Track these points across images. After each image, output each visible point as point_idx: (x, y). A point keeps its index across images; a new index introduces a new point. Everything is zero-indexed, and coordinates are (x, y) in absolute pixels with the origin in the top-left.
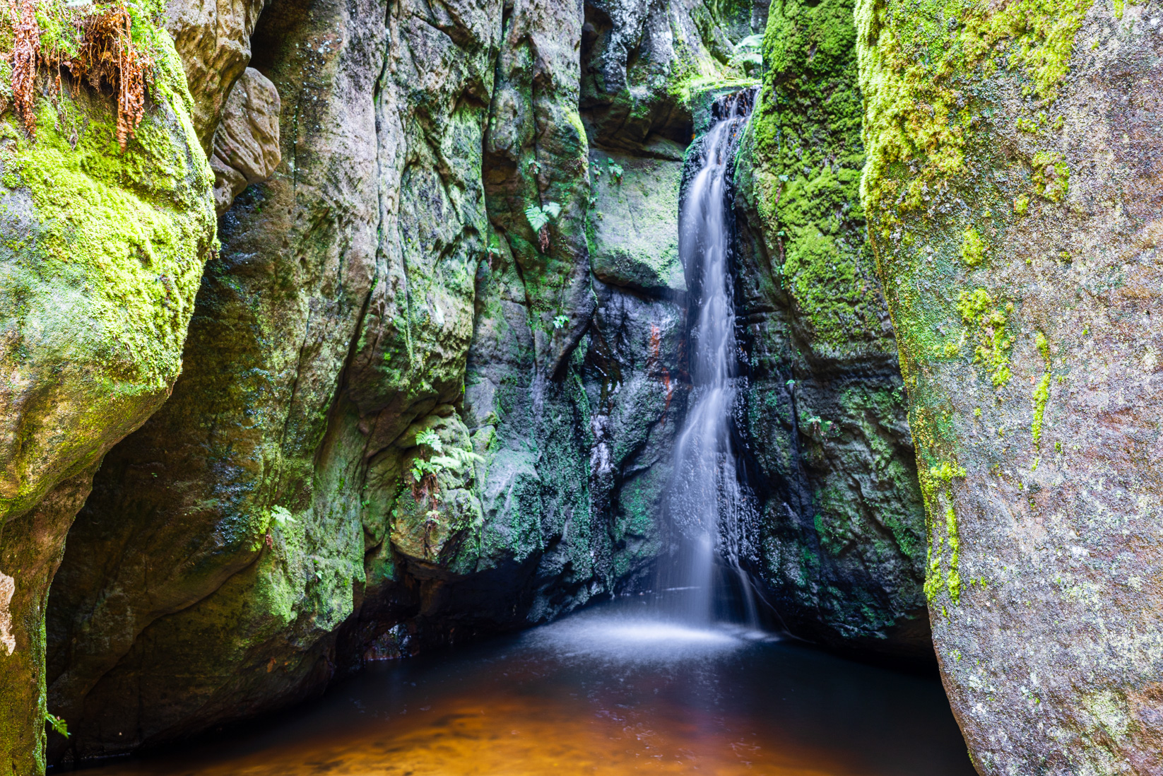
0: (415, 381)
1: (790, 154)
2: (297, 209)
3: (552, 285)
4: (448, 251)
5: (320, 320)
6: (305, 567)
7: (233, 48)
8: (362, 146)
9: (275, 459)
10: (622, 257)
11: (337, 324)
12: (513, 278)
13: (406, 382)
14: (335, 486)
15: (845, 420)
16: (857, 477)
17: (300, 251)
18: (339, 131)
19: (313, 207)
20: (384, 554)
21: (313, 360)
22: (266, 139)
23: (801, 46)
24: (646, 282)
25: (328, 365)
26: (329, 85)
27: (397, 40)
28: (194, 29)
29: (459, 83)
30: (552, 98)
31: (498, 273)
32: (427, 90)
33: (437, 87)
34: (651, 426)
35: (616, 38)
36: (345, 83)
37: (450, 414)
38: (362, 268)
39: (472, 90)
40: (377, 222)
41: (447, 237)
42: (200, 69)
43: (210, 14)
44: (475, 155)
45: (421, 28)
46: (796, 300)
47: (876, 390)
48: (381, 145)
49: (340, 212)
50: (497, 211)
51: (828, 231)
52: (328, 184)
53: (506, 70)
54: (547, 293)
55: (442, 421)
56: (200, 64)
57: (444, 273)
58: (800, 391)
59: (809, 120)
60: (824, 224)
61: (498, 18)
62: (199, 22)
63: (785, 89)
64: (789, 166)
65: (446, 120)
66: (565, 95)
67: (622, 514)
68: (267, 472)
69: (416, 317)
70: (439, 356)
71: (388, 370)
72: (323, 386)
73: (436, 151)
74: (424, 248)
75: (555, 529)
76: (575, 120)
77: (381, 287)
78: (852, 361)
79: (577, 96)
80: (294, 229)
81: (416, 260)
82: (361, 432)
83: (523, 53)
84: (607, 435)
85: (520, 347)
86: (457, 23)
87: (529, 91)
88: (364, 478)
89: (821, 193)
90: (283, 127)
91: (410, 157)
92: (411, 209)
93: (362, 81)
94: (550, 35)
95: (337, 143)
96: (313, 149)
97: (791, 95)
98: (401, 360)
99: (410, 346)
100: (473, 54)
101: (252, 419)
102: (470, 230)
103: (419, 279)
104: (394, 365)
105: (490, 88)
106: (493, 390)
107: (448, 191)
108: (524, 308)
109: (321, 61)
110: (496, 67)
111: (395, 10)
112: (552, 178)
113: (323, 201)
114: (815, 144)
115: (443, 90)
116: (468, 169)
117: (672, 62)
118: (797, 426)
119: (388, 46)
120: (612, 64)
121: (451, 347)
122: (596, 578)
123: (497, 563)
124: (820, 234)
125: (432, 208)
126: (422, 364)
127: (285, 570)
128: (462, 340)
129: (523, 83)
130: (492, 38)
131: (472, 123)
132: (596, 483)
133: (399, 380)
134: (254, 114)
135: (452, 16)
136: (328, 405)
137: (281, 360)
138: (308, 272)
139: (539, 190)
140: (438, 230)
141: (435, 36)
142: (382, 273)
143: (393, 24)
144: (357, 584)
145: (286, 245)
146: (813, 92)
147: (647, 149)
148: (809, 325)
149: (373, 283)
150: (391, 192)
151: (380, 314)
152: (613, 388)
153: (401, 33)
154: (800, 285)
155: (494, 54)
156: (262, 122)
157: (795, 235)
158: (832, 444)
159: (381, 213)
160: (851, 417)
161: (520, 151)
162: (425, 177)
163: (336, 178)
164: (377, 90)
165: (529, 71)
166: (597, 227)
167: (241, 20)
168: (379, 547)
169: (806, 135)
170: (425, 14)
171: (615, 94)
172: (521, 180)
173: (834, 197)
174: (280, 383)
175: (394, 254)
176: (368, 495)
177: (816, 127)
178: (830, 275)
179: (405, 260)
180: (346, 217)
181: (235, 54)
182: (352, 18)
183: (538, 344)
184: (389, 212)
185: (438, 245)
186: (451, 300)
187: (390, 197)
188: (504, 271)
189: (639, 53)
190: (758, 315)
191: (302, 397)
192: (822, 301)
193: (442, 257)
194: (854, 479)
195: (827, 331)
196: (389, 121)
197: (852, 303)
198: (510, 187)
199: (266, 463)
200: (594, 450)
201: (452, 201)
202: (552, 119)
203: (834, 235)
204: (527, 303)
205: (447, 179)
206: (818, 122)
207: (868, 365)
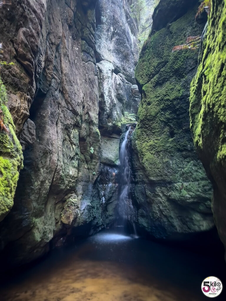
0: (66, 187)
1: (144, 137)
2: (40, 151)
3: (93, 165)
4: (72, 159)
5: (45, 175)
6: (43, 229)
7: (25, 113)
8: (54, 136)
9: (36, 206)
10: (107, 158)
11: (49, 175)
12: (85, 164)
13: (64, 187)
14: (49, 210)
15: (156, 193)
16: (159, 205)
17: (41, 160)
18: (49, 133)
19: (43, 150)
20: (59, 223)
21: (44, 184)
22: (32, 135)
23: (147, 114)
24: (112, 164)
25: (47, 185)
26: (46, 123)
27: (61, 113)
28: (15, 108)
29: (74, 122)
30: (93, 125)
31: (82, 163)
32: (67, 124)
33: (70, 123)
34: (113, 193)
35: (105, 113)
36: (50, 122)
37: (73, 193)
38: (54, 163)
39: (77, 124)
40: (57, 153)
41: (72, 156)
42: (16, 118)
43: (19, 104)
44: (78, 138)
45: (66, 110)
46: (145, 168)
47: (163, 187)
48: (58, 136)
49: (49, 151)
50: (82, 150)
51: (152, 153)
52: (46, 145)
53: (83, 119)
54: (92, 167)
55: (71, 195)
56: (16, 117)
57: (72, 163)
58: (146, 187)
59: (148, 130)
60: (151, 152)
61: (82, 108)
62: (16, 106)
63: (143, 123)
64: (144, 140)
65: (71, 130)
66: (96, 125)
67: (107, 211)
68: (34, 209)
69: (66, 173)
70: (71, 181)
71: (60, 185)
72: (46, 189)
73: (70, 137)
74: (67, 158)
75: (95, 216)
76: (98, 130)
77: (59, 167)
78: (158, 181)
79: (98, 125)
80: (39, 155)
81: (66, 161)
82: (55, 198)
83: (87, 116)
84: (104, 195)
85: (87, 178)
86: (74, 109)
87: (88, 124)
88: (55, 208)
89: (151, 145)
90: (36, 132)
91: (64, 139)
92: (64, 150)
93: (54, 122)
94: (92, 112)
95: (48, 136)
96: (43, 137)
97: (144, 125)
98: (63, 182)
99: (65, 179)
100: (77, 116)
101: (31, 197)
102: (77, 154)
103: (66, 165)
104: (61, 184)
105: (80, 124)
106: (81, 187)
107: (72, 146)
108: (88, 170)
109: (44, 117)
110: (81, 119)
111: (60, 106)
112: (93, 143)
113: (46, 149)
114: (149, 135)
115: (71, 124)
116: (76, 141)
117: (116, 118)
118: (146, 194)
119: (59, 114)
120: (104, 118)
121: (73, 179)
122: (102, 225)
123: (83, 224)
124: (150, 154)
125: (69, 149)
126: (67, 183)
127: (38, 230)
128: (75, 177)
129: (87, 122)
130: (81, 113)
131: (77, 131)
132: (102, 205)
133: (63, 187)
134: (29, 129)
135: (72, 108)
136: (47, 193)
137: (37, 184)
138: (43, 164)
139: (90, 145)
140: (70, 154)
141: (69, 112)
142: (59, 164)
143: (60, 109)
144: (54, 231)
145: (37, 158)
146: (149, 124)
147: (112, 136)
148: (149, 173)
149: (57, 166)
150: (60, 146)
151: (58, 173)
152: (105, 186)
153: (62, 111)
154: (146, 165)
155: (81, 116)
156: (32, 131)
157: (145, 154)
158: (153, 198)
159: (58, 151)
160: (158, 192)
161: (87, 137)
162: (67, 143)
163: (48, 143)
164: (57, 124)
165: (88, 120)
166: (102, 153)
167: (27, 106)
168: (58, 222)
169: (147, 133)
170: (66, 107)
171: (105, 125)
172: (87, 143)
173: (154, 146)
174: (37, 189)
175: (61, 160)
176: (56, 211)
177: (149, 131)
178: (153, 163)
179: (63, 161)
180: (51, 152)
181: (26, 114)
182: (51, 108)
183: (90, 177)
184: (60, 151)
185: (70, 157)
186: (73, 169)
187: (60, 147)
188: (83, 162)
189: (110, 116)
190: (137, 171)
191: (42, 192)
192: (151, 168)
193: (71, 160)
194: (158, 205)
195: (152, 174)
196: (59, 131)
197: (158, 168)
198: (85, 145)
199: (34, 207)
200: (102, 198)
201: (73, 148)
202: (93, 130)
203: (153, 154)
204: (88, 169)
205: (72, 143)
206: (150, 130)
207: (161, 181)
